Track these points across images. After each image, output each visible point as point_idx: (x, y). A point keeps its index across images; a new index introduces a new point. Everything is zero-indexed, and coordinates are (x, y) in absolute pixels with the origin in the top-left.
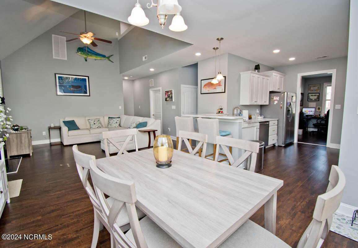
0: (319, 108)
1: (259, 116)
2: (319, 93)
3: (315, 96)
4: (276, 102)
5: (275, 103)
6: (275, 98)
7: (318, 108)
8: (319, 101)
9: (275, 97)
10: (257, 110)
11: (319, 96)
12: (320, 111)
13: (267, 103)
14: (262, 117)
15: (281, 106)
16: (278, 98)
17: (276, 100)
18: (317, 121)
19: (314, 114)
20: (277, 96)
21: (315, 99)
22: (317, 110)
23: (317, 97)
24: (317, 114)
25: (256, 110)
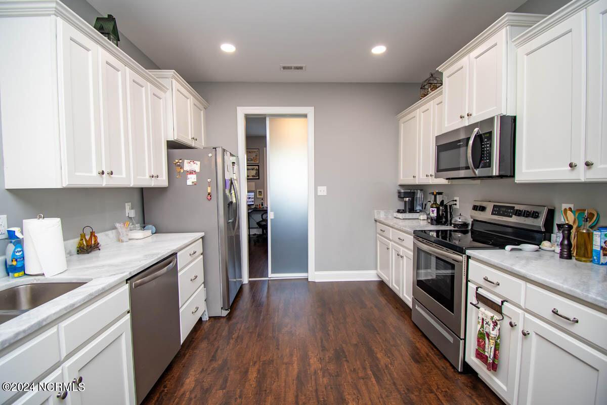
0: (261, 192)
1: (138, 225)
2: (258, 166)
3: (253, 169)
4: (191, 179)
5: (189, 183)
6: (188, 166)
7: (259, 192)
8: (259, 179)
9: (186, 161)
10: (128, 206)
11: (258, 170)
12: (262, 197)
13: (163, 181)
14: (148, 233)
15: (209, 191)
16: (196, 167)
17: (191, 173)
18: (262, 216)
19: (253, 203)
20: (193, 159)
21: (253, 176)
22: (258, 197)
23: (256, 173)
24: (258, 203)
25: (125, 209)
